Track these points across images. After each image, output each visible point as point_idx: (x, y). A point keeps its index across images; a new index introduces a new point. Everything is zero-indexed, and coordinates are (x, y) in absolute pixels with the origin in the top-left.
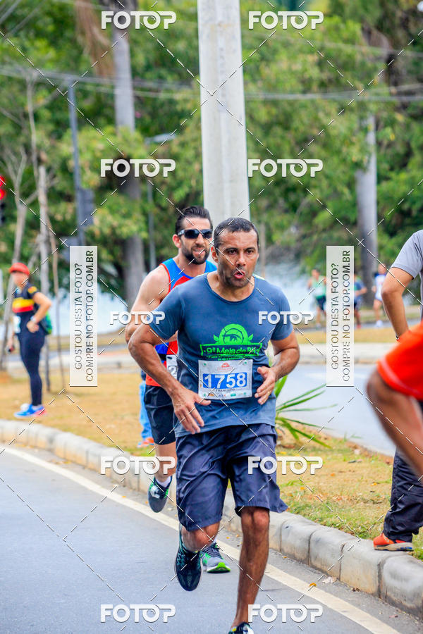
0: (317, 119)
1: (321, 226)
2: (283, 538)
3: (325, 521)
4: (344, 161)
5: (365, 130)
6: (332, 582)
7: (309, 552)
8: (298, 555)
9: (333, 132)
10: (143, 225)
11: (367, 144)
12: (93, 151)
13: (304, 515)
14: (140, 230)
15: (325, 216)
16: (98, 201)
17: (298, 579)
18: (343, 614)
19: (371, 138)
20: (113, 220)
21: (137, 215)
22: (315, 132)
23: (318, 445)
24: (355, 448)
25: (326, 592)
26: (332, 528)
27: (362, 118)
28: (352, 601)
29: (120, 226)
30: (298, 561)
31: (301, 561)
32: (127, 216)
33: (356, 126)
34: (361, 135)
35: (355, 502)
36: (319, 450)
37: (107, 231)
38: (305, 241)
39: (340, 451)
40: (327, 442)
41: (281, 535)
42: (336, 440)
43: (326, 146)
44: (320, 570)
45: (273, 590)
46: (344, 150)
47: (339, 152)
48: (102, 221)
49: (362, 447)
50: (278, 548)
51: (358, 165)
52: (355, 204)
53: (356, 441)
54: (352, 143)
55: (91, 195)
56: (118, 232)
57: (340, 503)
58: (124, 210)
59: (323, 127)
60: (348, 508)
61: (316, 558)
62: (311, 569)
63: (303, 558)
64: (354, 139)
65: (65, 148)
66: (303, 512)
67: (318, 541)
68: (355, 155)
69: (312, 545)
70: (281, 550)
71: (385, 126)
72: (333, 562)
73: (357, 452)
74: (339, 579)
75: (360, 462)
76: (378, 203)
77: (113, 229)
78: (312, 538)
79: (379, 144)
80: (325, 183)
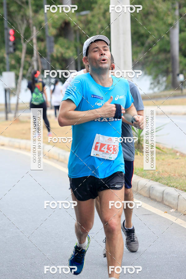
0: (153, 4)
1: (154, 53)
2: (151, 192)
3: (169, 185)
4: (165, 23)
5: (175, 9)
6: (174, 211)
7: (163, 198)
8: (158, 199)
9: (160, 10)
10: (75, 53)
11: (175, 16)
12: (53, 19)
13: (160, 182)
14: (74, 55)
15: (156, 48)
16: (56, 42)
17: (158, 210)
18: (181, 225)
19: (177, 13)
20: (62, 50)
21: (73, 48)
22: (152, 10)
23: (160, 151)
24: (177, 152)
25: (172, 215)
26: (173, 188)
27: (173, 4)
28: (184, 219)
29: (65, 53)
30: (158, 202)
31: (159, 202)
32: (68, 48)
33: (170, 7)
34: (172, 11)
35: (181, 176)
36: (161, 153)
37: (59, 55)
38: (146, 60)
39: (171, 154)
40: (164, 150)
41: (149, 191)
42: (167, 149)
43: (157, 16)
44: (168, 206)
45: (148, 215)
46: (165, 18)
47: (162, 19)
48: (57, 50)
49: (180, 152)
50: (148, 196)
51: (171, 25)
52: (169, 43)
53: (177, 149)
54: (169, 15)
55: (53, 39)
56: (64, 56)
57: (175, 177)
58: (66, 46)
59: (156, 8)
60: (178, 179)
61: (166, 201)
62: (164, 205)
63: (160, 201)
64: (169, 13)
65: (41, 17)
66: (159, 181)
67: (167, 194)
68: (170, 20)
69: (164, 195)
70: (150, 197)
71: (183, 7)
72: (175, 202)
73: (178, 154)
74: (177, 210)
75: (180, 159)
76: (180, 42)
77: (62, 54)
78: (164, 192)
79: (181, 15)
80: (156, 33)
